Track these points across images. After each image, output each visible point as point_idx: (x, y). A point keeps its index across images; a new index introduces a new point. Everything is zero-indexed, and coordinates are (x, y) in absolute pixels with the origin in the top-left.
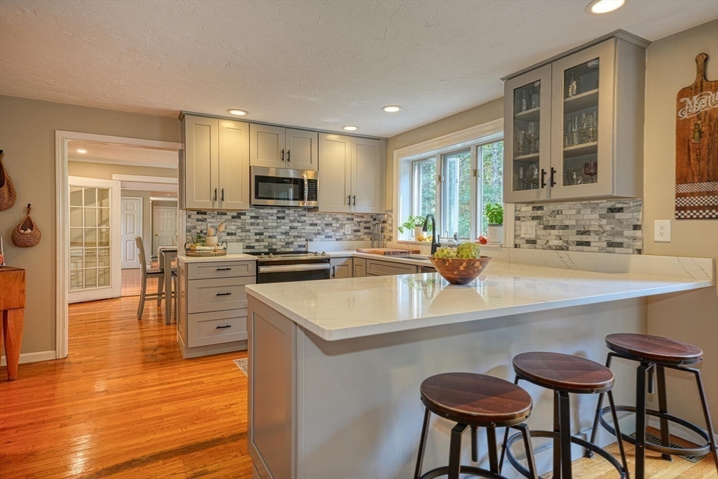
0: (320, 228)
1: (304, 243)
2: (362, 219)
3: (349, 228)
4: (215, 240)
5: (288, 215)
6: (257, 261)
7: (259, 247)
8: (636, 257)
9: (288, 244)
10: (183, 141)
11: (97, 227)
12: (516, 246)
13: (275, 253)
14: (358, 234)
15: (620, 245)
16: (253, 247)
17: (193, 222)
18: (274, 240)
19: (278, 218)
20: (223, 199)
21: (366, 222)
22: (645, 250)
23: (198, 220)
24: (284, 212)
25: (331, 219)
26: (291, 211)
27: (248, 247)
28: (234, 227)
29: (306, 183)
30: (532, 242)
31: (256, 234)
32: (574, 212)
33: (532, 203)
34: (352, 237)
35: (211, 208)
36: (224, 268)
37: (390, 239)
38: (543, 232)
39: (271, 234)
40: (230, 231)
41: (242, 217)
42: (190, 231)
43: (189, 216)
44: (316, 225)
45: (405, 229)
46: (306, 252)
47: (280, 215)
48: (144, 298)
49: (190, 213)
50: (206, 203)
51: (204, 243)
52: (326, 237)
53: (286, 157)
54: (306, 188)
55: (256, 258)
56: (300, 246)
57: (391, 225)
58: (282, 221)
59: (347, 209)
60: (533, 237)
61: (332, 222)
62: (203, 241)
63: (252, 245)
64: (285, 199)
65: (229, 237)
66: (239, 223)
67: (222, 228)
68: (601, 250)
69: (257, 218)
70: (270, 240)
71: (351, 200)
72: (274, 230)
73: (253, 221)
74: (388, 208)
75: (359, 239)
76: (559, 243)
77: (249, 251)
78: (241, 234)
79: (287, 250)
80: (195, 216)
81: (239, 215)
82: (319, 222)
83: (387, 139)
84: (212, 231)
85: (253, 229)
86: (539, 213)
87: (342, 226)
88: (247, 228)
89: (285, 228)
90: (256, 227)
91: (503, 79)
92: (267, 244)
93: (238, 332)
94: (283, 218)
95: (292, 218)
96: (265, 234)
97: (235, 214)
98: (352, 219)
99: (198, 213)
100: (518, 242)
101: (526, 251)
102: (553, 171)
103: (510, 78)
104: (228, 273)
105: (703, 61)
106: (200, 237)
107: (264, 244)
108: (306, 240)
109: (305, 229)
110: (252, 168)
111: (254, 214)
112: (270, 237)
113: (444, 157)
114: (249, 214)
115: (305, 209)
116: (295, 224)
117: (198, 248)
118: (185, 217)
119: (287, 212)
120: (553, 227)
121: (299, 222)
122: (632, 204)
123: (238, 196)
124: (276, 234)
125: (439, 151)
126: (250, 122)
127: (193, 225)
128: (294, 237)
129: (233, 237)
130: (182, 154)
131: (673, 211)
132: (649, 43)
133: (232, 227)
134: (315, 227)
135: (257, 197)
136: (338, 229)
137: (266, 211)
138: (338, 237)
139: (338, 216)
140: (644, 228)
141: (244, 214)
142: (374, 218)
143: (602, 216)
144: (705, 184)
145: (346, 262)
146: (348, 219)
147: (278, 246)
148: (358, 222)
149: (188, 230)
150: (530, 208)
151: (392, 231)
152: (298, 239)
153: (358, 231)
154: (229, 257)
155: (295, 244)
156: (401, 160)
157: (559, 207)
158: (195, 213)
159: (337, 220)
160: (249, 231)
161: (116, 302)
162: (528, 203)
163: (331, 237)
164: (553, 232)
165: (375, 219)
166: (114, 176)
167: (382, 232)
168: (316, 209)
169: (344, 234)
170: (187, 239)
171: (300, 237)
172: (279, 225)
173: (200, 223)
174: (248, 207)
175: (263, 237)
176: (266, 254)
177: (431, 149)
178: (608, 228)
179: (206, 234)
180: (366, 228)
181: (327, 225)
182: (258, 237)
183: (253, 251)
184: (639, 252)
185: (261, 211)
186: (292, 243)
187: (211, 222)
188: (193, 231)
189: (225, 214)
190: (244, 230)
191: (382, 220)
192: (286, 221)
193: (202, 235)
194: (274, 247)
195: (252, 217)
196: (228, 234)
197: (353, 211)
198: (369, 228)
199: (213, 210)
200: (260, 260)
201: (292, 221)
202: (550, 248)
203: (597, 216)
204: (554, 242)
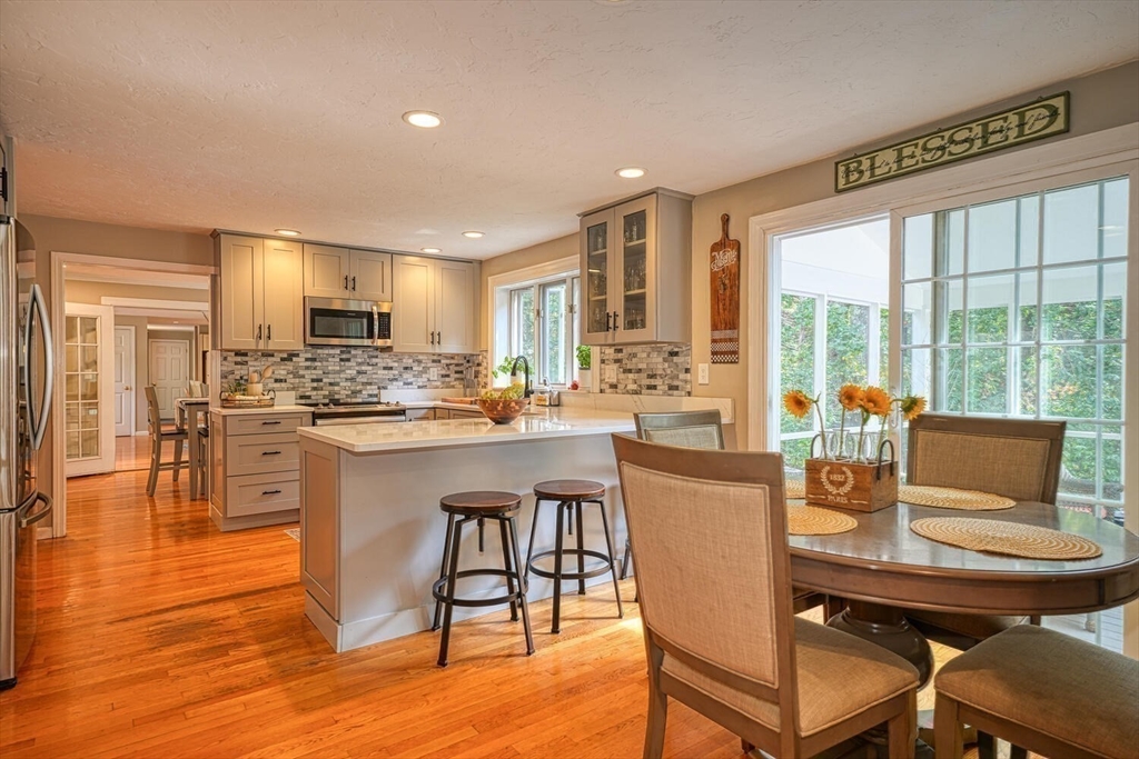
0: (396, 372)
1: (376, 392)
2: (452, 361)
3: (434, 372)
4: (259, 388)
5: (355, 356)
6: (313, 413)
7: (317, 396)
8: (686, 399)
9: (355, 393)
10: (217, 263)
11: (79, 372)
12: (602, 391)
13: (337, 403)
14: (447, 379)
15: (677, 388)
16: (309, 397)
17: (229, 366)
18: (336, 388)
19: (342, 360)
20: (269, 337)
21: (457, 365)
22: (693, 393)
23: (236, 363)
24: (350, 352)
25: (411, 361)
26: (359, 352)
27: (302, 397)
28: (284, 372)
29: (376, 316)
30: (614, 386)
31: (313, 380)
32: (645, 355)
33: (614, 345)
34: (439, 383)
35: (254, 348)
36: (272, 422)
37: (485, 386)
38: (622, 376)
39: (332, 381)
40: (278, 377)
41: (294, 359)
42: (226, 377)
43: (225, 359)
44: (391, 368)
45: (500, 374)
46: (379, 403)
47: (344, 356)
48: (157, 466)
49: (225, 354)
50: (248, 342)
51: (245, 392)
52: (405, 384)
53: (350, 285)
54: (376, 323)
55: (312, 409)
56: (371, 396)
57: (486, 368)
58: (347, 364)
59: (430, 349)
60: (614, 381)
61: (413, 365)
62: (244, 390)
63: (307, 394)
64: (357, 337)
65: (277, 385)
66: (290, 366)
67: (269, 374)
68: (665, 393)
69: (314, 360)
70: (331, 388)
71: (435, 338)
72: (337, 375)
73: (308, 364)
74: (483, 348)
75: (449, 386)
76: (634, 387)
77: (303, 401)
78: (292, 381)
79: (354, 400)
80: (232, 358)
81: (291, 356)
82: (396, 364)
83: (481, 262)
84: (256, 377)
85: (309, 374)
86: (620, 356)
87: (426, 370)
88: (301, 372)
89: (351, 372)
90: (313, 372)
91: (579, 215)
92: (327, 393)
93: (290, 498)
94: (348, 360)
95: (360, 360)
96: (324, 380)
97: (285, 356)
98: (439, 361)
99: (236, 354)
100: (604, 386)
101: (610, 396)
102: (615, 315)
103: (585, 215)
104: (277, 428)
105: (726, 220)
106: (239, 385)
107: (323, 392)
108: (379, 388)
109: (376, 374)
110: (307, 299)
111: (309, 356)
112: (331, 384)
113: (543, 287)
114: (304, 355)
115: (377, 349)
116: (364, 368)
117: (238, 397)
118: (219, 359)
119: (353, 352)
120: (630, 371)
121: (368, 364)
122: (684, 349)
123: (289, 333)
124: (338, 380)
125: (538, 281)
126: (304, 242)
127: (230, 369)
128: (363, 384)
129: (283, 385)
130: (215, 279)
131: (709, 355)
132: (694, 197)
133: (281, 372)
134: (391, 372)
135: (313, 334)
136: (420, 374)
137: (326, 352)
138: (421, 384)
139: (420, 357)
140: (692, 371)
141: (297, 355)
142: (468, 359)
143: (665, 360)
144: (728, 332)
145: (426, 413)
146: (434, 361)
147: (342, 395)
148: (447, 365)
149: (224, 376)
150: (612, 350)
151: (486, 376)
152: (368, 387)
153: (448, 376)
154: (277, 408)
155: (364, 392)
156: (497, 290)
157: (635, 349)
158: (233, 354)
159: (420, 362)
160: (303, 377)
161: (111, 479)
162: (610, 345)
163: (411, 384)
164: (631, 376)
165: (468, 361)
166: (104, 300)
167: (476, 377)
168: (389, 349)
169: (429, 380)
170: (222, 387)
171: (370, 384)
172: (343, 368)
173: (239, 367)
174: (302, 348)
175: (321, 384)
176: (324, 405)
177: (529, 277)
178: (669, 372)
179: (247, 380)
180: (457, 372)
181: (406, 368)
182: (315, 384)
183: (308, 401)
184: (689, 394)
185: (319, 351)
186: (360, 391)
187: (254, 365)
188: (230, 377)
189: (273, 356)
190: (296, 375)
191: (477, 362)
192: (352, 363)
193: (242, 382)
194: (337, 397)
195: (307, 360)
196: (276, 381)
197: (438, 351)
198: (461, 372)
199: (256, 351)
200: (317, 411)
201: (359, 364)
202: (628, 392)
203: (661, 360)
204: (632, 387)
